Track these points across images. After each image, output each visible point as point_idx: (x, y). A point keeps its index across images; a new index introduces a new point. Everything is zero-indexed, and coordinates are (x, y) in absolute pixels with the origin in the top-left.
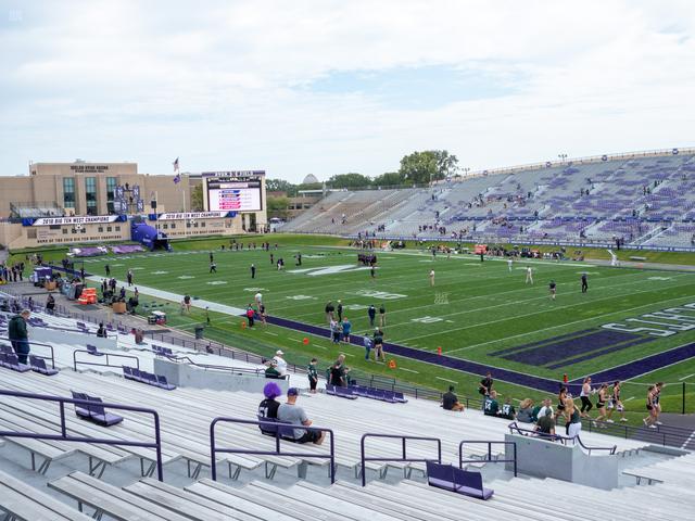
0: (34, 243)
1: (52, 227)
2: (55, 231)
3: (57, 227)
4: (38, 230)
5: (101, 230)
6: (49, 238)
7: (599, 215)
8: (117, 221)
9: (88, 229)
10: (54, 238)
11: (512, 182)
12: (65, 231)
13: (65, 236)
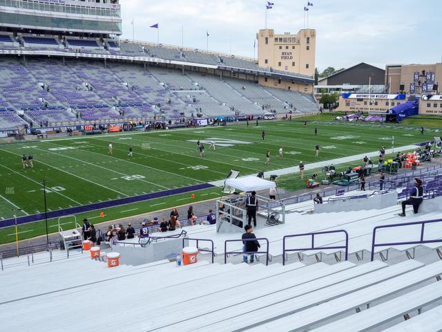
0: (347, 109)
1: (359, 100)
2: (359, 102)
3: (361, 100)
4: (352, 101)
5: (387, 104)
6: (356, 106)
8: (396, 98)
9: (379, 102)
10: (359, 107)
12: (366, 103)
13: (365, 106)
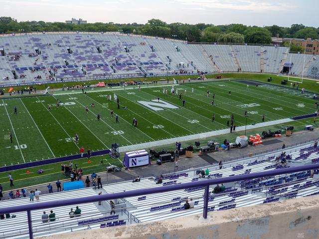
7: (100, 62)
11: (7, 45)
